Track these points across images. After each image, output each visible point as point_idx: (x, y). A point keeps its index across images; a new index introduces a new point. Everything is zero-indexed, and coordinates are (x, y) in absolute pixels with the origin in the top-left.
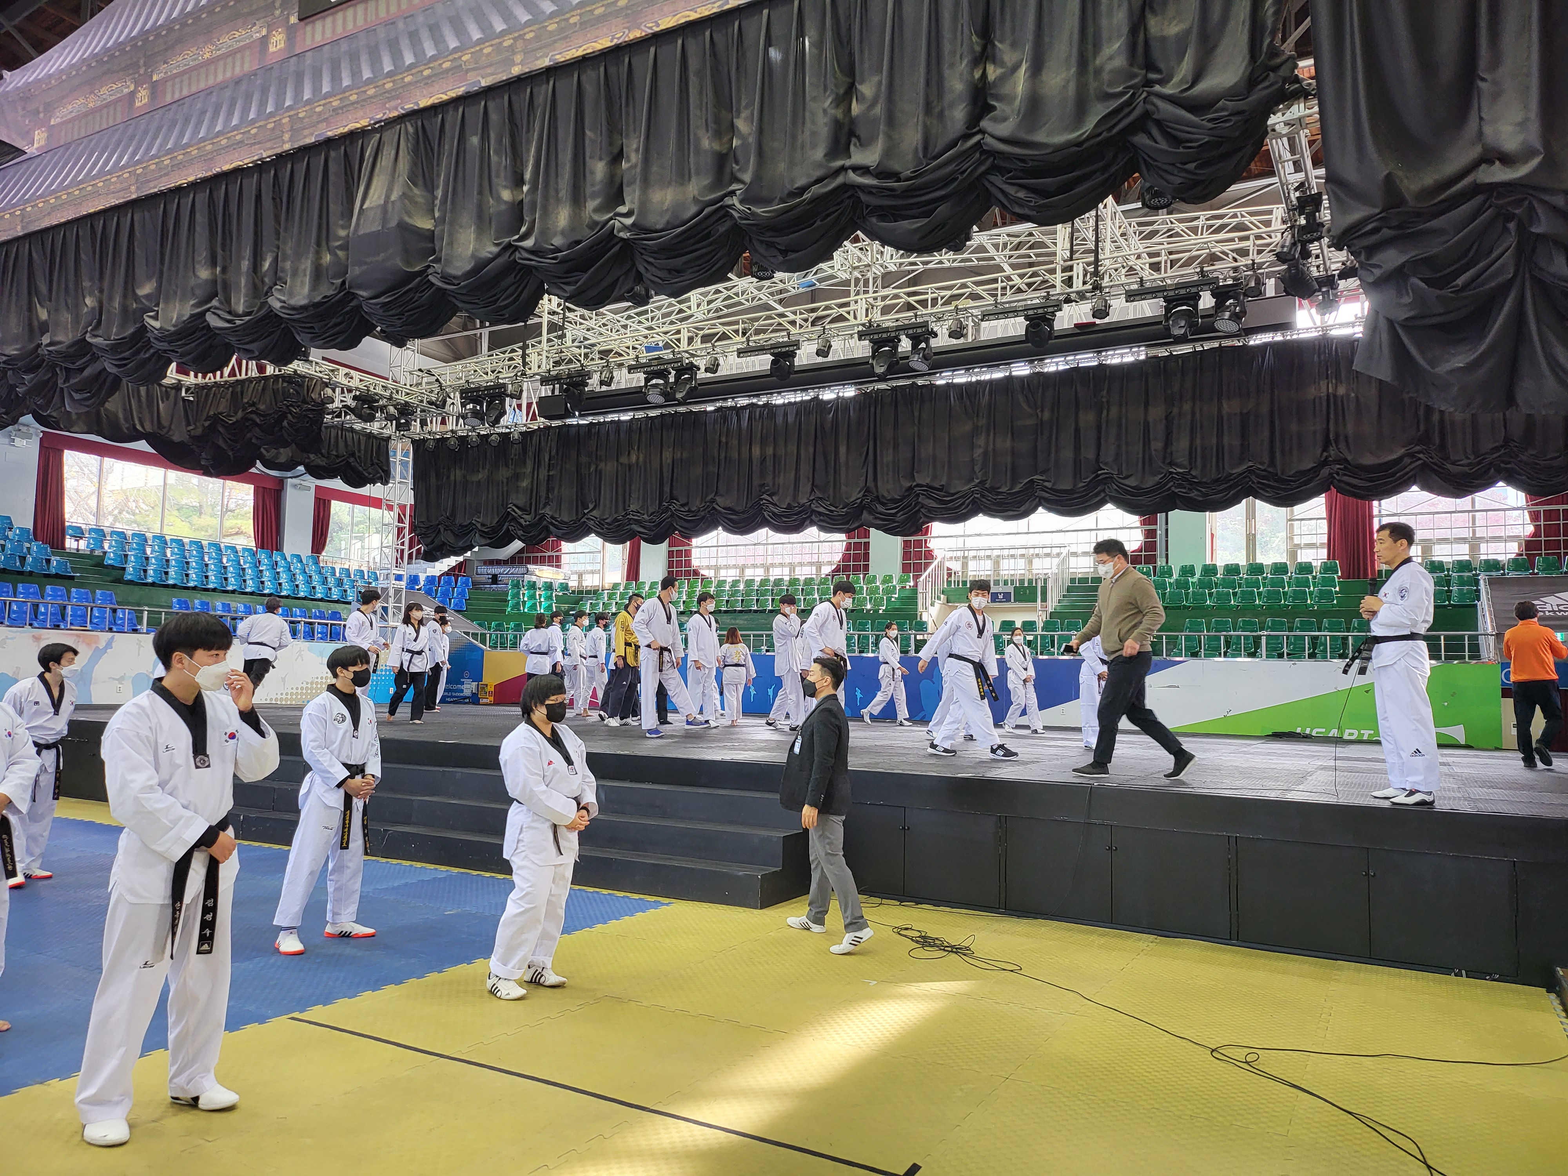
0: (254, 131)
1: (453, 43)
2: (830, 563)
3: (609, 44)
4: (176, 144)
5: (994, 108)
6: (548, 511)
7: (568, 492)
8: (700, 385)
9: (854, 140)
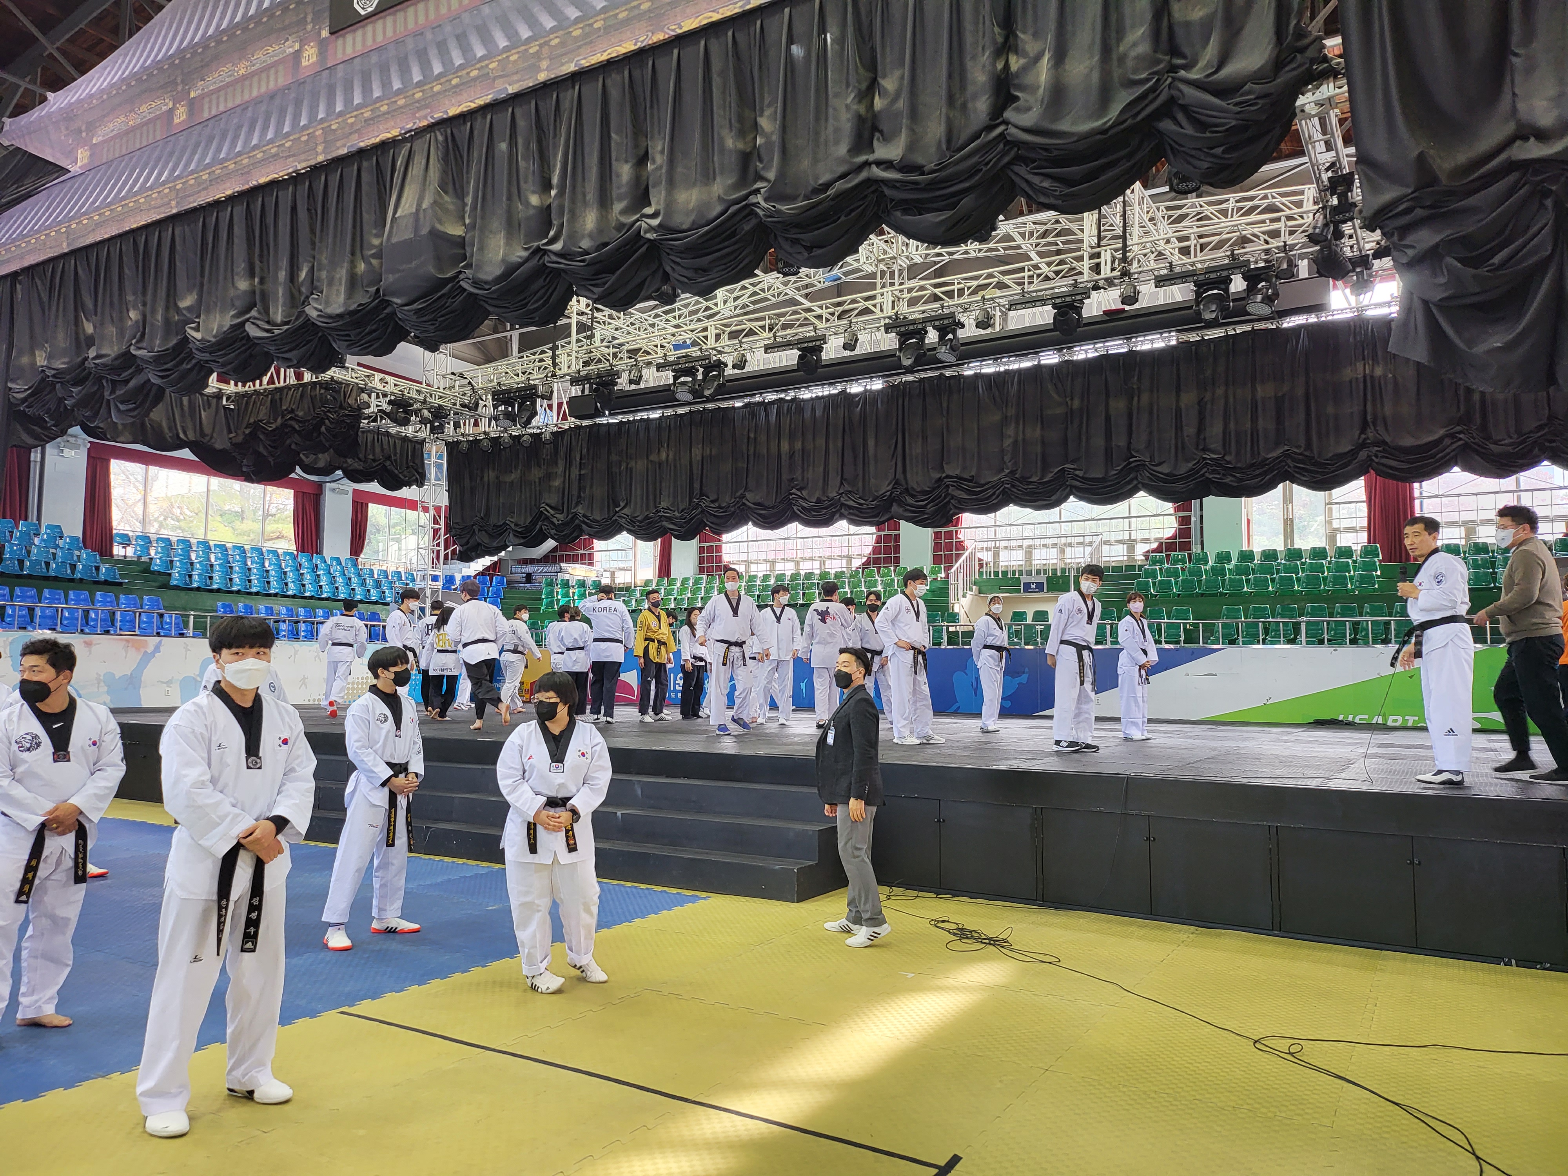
0: (288, 144)
1: (480, 52)
2: (860, 556)
3: (633, 48)
4: (213, 159)
5: (1017, 99)
6: (580, 510)
7: (599, 491)
8: (728, 381)
9: (877, 135)
